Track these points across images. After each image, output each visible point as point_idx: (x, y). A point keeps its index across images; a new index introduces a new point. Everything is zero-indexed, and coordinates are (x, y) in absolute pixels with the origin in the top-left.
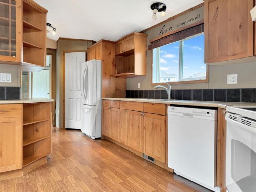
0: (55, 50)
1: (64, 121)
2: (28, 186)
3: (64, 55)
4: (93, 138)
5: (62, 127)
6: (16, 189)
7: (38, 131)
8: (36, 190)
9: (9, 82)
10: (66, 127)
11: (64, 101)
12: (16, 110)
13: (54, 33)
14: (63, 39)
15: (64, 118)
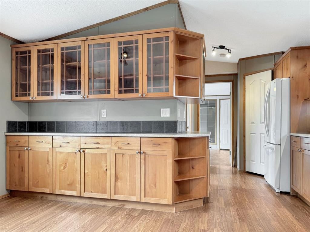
0: (236, 75)
1: (245, 161)
2: (173, 224)
3: (244, 79)
4: (277, 191)
5: (243, 169)
6: (162, 223)
7: (193, 169)
8: (177, 230)
9: (168, 116)
10: (247, 170)
11: (244, 136)
12: (167, 144)
13: (228, 56)
14: (244, 59)
15: (245, 158)
